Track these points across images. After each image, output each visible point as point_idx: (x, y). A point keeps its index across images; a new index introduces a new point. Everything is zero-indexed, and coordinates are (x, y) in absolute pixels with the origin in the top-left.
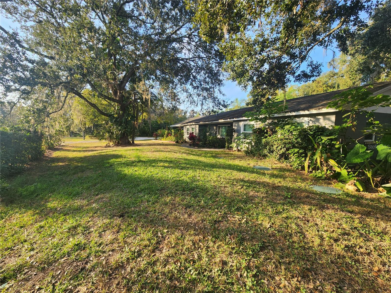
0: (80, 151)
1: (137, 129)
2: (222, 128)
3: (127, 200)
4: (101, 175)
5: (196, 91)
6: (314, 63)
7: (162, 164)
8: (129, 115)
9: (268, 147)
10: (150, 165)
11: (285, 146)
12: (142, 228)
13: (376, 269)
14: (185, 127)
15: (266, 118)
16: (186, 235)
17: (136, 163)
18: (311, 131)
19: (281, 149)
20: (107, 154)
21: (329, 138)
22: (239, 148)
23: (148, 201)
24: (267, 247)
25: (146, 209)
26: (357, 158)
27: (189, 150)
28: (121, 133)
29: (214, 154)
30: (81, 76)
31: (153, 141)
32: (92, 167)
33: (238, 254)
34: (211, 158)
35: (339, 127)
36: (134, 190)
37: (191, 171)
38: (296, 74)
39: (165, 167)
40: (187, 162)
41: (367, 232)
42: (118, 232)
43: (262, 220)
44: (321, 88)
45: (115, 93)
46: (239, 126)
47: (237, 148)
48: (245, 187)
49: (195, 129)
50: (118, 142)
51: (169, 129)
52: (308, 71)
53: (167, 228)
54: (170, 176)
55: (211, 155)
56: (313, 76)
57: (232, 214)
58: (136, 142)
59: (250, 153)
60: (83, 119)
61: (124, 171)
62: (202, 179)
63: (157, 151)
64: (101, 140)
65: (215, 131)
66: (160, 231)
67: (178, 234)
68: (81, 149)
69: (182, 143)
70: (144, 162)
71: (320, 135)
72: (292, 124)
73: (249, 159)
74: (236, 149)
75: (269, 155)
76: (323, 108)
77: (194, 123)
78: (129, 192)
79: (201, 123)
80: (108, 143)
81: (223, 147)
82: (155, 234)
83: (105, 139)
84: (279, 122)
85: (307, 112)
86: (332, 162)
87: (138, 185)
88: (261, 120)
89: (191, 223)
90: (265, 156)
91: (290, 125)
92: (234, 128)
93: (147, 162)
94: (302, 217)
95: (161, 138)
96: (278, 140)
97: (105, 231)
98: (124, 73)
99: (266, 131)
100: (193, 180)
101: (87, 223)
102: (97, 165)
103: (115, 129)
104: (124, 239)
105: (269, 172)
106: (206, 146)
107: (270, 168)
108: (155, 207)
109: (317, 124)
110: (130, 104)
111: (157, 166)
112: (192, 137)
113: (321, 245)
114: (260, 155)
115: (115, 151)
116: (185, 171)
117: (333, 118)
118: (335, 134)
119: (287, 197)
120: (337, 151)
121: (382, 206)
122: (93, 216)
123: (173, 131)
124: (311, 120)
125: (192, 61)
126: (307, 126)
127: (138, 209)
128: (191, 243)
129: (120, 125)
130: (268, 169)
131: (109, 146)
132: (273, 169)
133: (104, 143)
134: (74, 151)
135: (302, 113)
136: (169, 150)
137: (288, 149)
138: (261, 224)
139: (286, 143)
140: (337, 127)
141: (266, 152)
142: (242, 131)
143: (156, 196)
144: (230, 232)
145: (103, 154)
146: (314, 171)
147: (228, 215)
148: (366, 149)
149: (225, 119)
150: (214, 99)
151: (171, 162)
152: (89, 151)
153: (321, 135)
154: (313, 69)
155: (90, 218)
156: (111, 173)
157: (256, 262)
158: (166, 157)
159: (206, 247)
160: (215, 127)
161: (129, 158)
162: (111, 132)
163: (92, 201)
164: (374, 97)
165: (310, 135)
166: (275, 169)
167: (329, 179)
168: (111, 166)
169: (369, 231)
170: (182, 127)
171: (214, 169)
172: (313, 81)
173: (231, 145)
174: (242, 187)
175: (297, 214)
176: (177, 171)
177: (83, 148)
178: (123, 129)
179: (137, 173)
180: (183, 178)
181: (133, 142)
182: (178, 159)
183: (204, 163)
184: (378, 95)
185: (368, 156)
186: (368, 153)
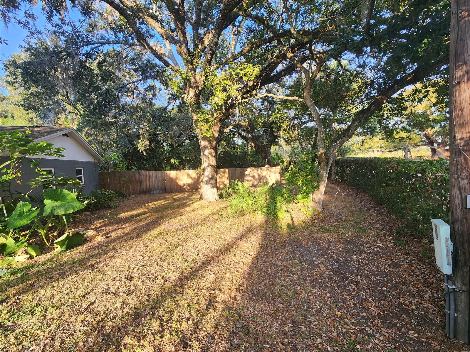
26: (21, 220)
148: (31, 206)
164: (36, 144)
184: (42, 142)
185: (35, 214)
186: (34, 211)
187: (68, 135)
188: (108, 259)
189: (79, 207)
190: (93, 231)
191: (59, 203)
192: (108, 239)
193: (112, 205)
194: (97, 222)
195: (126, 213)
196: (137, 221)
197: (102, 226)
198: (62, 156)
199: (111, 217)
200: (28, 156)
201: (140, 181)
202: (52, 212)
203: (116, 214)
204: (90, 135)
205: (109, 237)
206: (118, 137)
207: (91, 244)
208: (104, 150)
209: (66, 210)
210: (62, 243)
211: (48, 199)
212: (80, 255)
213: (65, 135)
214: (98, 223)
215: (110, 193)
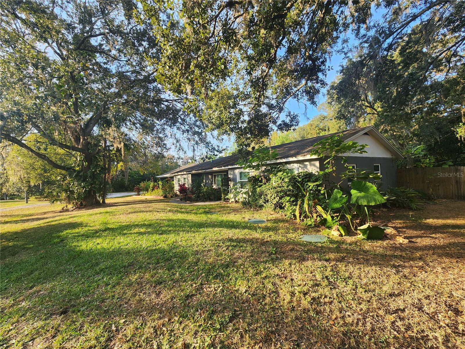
0: (16, 222)
1: (109, 184)
2: (218, 177)
3: (76, 288)
4: (43, 257)
5: (187, 135)
6: (292, 113)
7: (136, 230)
8: (97, 166)
9: (263, 196)
10: (120, 233)
11: (277, 195)
12: (90, 324)
13: (334, 317)
14: (176, 177)
15: (258, 166)
16: (148, 321)
17: (101, 232)
18: (300, 178)
19: (275, 198)
20: (60, 224)
21: (315, 184)
22: (237, 199)
23: (107, 285)
24: (238, 315)
25: (102, 296)
26: (336, 203)
27: (177, 207)
28: (85, 191)
29: (207, 210)
30: (19, 123)
31: (134, 197)
32: (31, 246)
33: (205, 331)
34: (203, 215)
35: (323, 172)
36: (90, 272)
37: (173, 235)
38: (278, 124)
39: (141, 234)
40: (171, 223)
41: (335, 280)
42: (54, 337)
43: (240, 285)
44: (314, 131)
45: (77, 140)
46: (234, 174)
47: (235, 199)
48: (230, 248)
49: (187, 179)
50: (81, 203)
51: (155, 180)
52: (288, 120)
53: (126, 317)
54: (143, 246)
55: (203, 210)
56: (293, 125)
57: (209, 284)
58: (107, 201)
59: (246, 205)
60: (26, 176)
61: (81, 246)
62: (184, 243)
63: (135, 212)
64: (53, 202)
65: (210, 181)
66: (115, 323)
67: (137, 322)
68: (19, 219)
69: (172, 197)
70: (112, 230)
71: (307, 182)
72: (284, 171)
73: (245, 212)
74: (233, 200)
75: (265, 205)
76: (307, 154)
77: (185, 173)
78: (83, 276)
79: (193, 172)
80: (65, 205)
81: (219, 199)
82: (107, 329)
83: (61, 200)
84: (272, 169)
85: (294, 159)
86: (319, 208)
87: (97, 264)
88: (254, 167)
89: (158, 304)
90: (261, 207)
91: (282, 172)
92: (229, 176)
93: (117, 229)
94: (280, 274)
95: (145, 192)
96: (271, 189)
97: (33, 339)
98: (91, 114)
99: (260, 179)
100: (174, 246)
101: (6, 333)
102: (40, 241)
103: (77, 186)
104: (61, 344)
105: (263, 225)
106: (200, 199)
107: (265, 220)
108: (114, 291)
109: (306, 170)
110: (98, 153)
111: (130, 233)
112: (183, 189)
113: (291, 302)
114: (257, 206)
115: (74, 217)
116: (165, 236)
117: (317, 164)
118: (320, 180)
119: (272, 252)
120: (322, 196)
121: (358, 250)
122: (18, 322)
123: (160, 183)
124: (300, 167)
125: (179, 102)
126: (297, 172)
127: (90, 299)
128: (152, 330)
129: (83, 181)
130: (263, 222)
131: (67, 210)
132: (268, 220)
133: (58, 206)
134: (7, 222)
135: (291, 159)
136: (151, 209)
137: (281, 198)
138: (237, 291)
139: (278, 192)
140: (321, 173)
141: (261, 202)
142: (238, 180)
143: (120, 276)
144: (201, 307)
145: (53, 223)
146: (305, 219)
147: (205, 286)
148: (342, 193)
149: (219, 167)
150: (207, 144)
151: (150, 225)
152: (33, 220)
153: (309, 181)
154: (292, 119)
155: (12, 325)
156: (60, 251)
157: (222, 336)
158: (145, 219)
159: (169, 332)
160: (210, 176)
161: (93, 226)
162: (70, 191)
163: (21, 298)
164: (346, 144)
165: (299, 182)
166: (270, 220)
167: (318, 227)
168: (62, 241)
169: (337, 278)
170: (173, 177)
171: (201, 229)
172: (293, 129)
173: (227, 197)
174: (228, 248)
175: (276, 271)
176: (155, 237)
177: (22, 217)
178: (88, 186)
179: (99, 247)
180: (160, 246)
181: (104, 202)
182: (160, 220)
183: (192, 222)
184: (349, 142)
185: (344, 201)
186: (344, 198)
187: (368, 133)
188: (416, 268)
189: (381, 201)
190: (393, 229)
191: (362, 194)
192: (412, 245)
193: (414, 206)
194: (397, 221)
195: (435, 220)
196: (456, 235)
197: (403, 228)
198: (365, 152)
199: (414, 220)
200: (340, 155)
201: (457, 182)
202: (357, 201)
203: (420, 218)
204: (386, 131)
205: (413, 242)
206: (420, 127)
207: (392, 242)
208: (402, 145)
209: (368, 202)
210: (364, 231)
211: (354, 190)
212: (381, 249)
213: (366, 134)
214: (398, 223)
215: (411, 192)
